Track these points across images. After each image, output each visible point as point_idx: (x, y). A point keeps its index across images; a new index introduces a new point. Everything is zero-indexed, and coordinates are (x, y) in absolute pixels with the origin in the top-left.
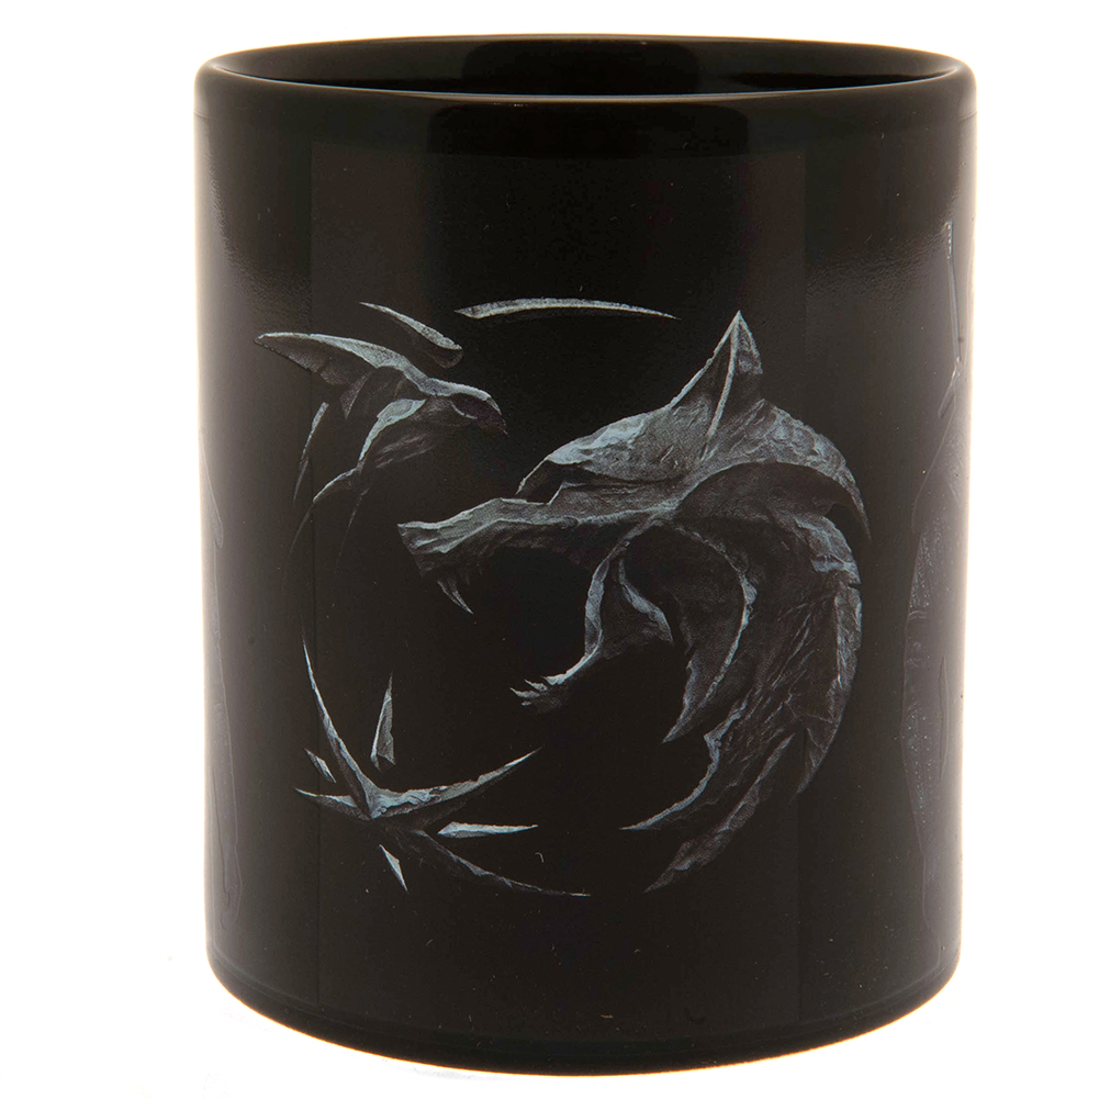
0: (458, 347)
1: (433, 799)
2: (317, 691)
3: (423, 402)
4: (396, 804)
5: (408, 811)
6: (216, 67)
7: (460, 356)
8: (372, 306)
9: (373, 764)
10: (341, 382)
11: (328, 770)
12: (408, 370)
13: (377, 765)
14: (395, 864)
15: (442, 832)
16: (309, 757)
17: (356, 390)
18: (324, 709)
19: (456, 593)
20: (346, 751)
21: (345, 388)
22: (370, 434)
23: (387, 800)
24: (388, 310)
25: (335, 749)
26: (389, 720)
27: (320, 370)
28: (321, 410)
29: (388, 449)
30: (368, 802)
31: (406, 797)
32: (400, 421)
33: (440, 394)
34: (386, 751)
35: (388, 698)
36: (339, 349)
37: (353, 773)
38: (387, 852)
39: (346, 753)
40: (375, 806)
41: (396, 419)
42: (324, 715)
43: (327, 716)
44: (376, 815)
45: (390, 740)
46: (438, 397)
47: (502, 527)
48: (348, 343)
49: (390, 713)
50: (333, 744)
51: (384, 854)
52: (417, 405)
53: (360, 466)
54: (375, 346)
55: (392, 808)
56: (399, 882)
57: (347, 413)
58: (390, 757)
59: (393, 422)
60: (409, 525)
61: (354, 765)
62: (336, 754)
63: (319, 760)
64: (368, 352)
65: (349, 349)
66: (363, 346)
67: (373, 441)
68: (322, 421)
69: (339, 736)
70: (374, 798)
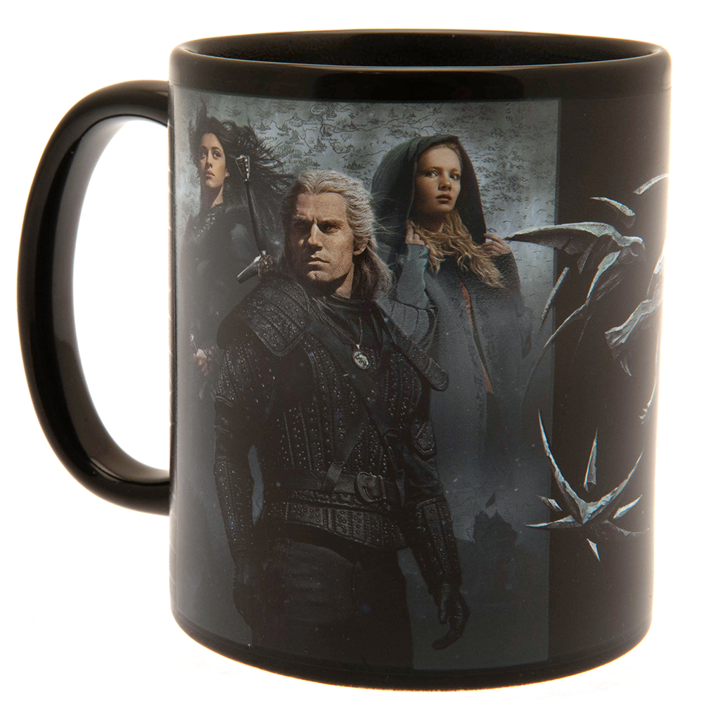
0: (634, 214)
1: (612, 498)
2: (551, 456)
3: (619, 252)
4: (596, 509)
5: (601, 510)
7: (635, 219)
8: (597, 198)
9: (585, 489)
10: (577, 252)
11: (557, 505)
12: (614, 234)
13: (587, 489)
14: (594, 546)
15: (615, 516)
16: (544, 502)
17: (586, 256)
18: (556, 466)
19: (626, 367)
20: (570, 488)
21: (581, 254)
22: (594, 280)
23: (592, 508)
24: (606, 199)
25: (562, 489)
26: (594, 458)
27: (564, 247)
28: (564, 273)
29: (603, 286)
30: (581, 514)
31: (601, 502)
32: (610, 267)
33: (626, 245)
34: (592, 478)
35: (595, 444)
36: (577, 230)
37: (573, 500)
38: (590, 542)
39: (569, 489)
40: (585, 516)
41: (607, 266)
42: (555, 470)
43: (557, 470)
44: (585, 521)
45: (595, 471)
46: (626, 247)
47: (644, 318)
48: (583, 225)
49: (595, 453)
50: (561, 487)
51: (589, 544)
52: (617, 255)
53: (587, 302)
54: (599, 223)
55: (594, 512)
56: (596, 557)
57: (581, 270)
58: (594, 481)
59: (605, 269)
60: (610, 331)
61: (574, 494)
62: (563, 492)
63: (550, 500)
64: (595, 228)
65: (583, 229)
66: (592, 225)
67: (595, 284)
68: (564, 279)
69: (565, 479)
70: (584, 511)
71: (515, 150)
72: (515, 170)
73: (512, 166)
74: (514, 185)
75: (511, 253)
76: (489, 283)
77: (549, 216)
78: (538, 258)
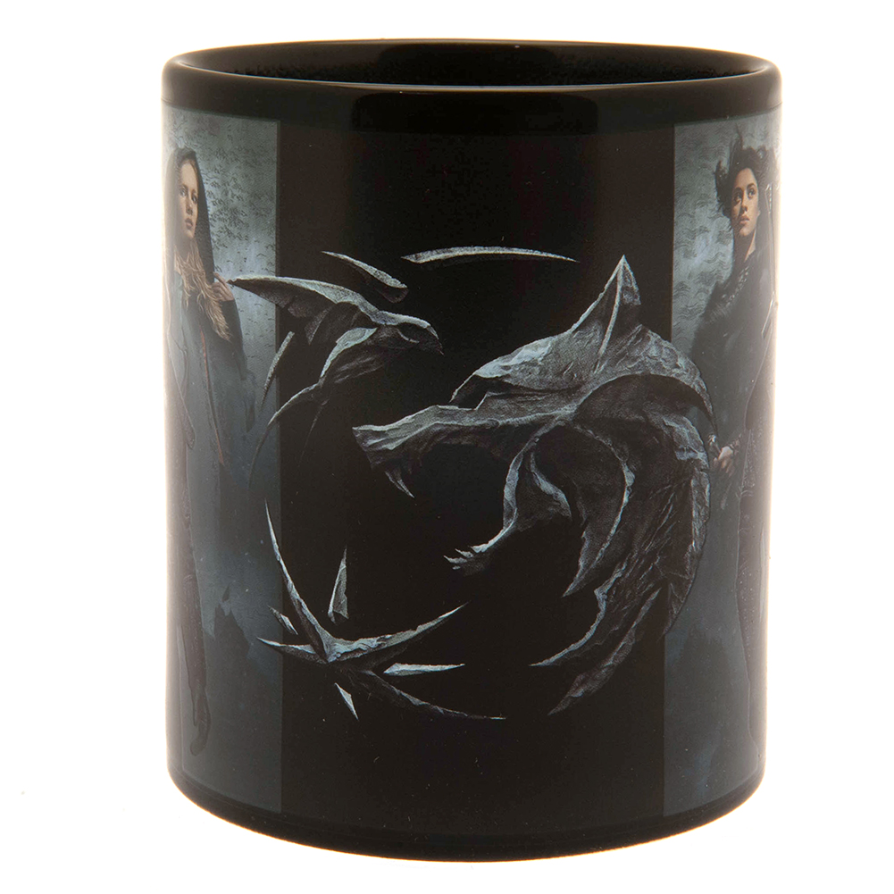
0: (404, 286)
1: (380, 645)
2: (282, 562)
3: (375, 329)
4: (349, 650)
5: (359, 655)
6: (180, 63)
7: (406, 293)
8: (332, 254)
9: (330, 619)
10: (305, 315)
11: (291, 625)
12: (362, 304)
13: (333, 620)
14: (347, 697)
15: (387, 671)
16: (275, 616)
17: (318, 322)
18: (288, 576)
19: (400, 482)
20: (307, 609)
21: (310, 319)
22: (330, 356)
23: (341, 647)
24: (346, 257)
25: (297, 607)
26: (344, 583)
27: (287, 306)
28: (288, 337)
29: (345, 367)
30: (325, 649)
31: (356, 645)
32: (356, 345)
33: (389, 323)
34: (341, 609)
35: (343, 566)
36: (304, 289)
37: (313, 627)
38: (341, 689)
39: (307, 611)
40: (332, 652)
41: (352, 344)
42: (288, 581)
43: (290, 582)
44: (332, 659)
45: (344, 600)
46: (387, 326)
47: (438, 429)
48: (312, 284)
49: (345, 578)
50: (296, 604)
51: (339, 691)
52: (369, 332)
53: (321, 382)
54: (335, 286)
55: (346, 653)
56: (351, 712)
57: (311, 339)
58: (344, 613)
59: (350, 346)
60: (362, 428)
61: (314, 620)
62: (299, 612)
63: (283, 617)
64: (329, 291)
65: (312, 289)
66: (324, 286)
67: (333, 362)
68: (289, 346)
69: (301, 597)
70: (330, 646)
71: (235, 176)
72: (235, 200)
73: (233, 196)
74: (235, 218)
75: (234, 301)
76: (217, 332)
77: (270, 263)
78: (259, 313)
